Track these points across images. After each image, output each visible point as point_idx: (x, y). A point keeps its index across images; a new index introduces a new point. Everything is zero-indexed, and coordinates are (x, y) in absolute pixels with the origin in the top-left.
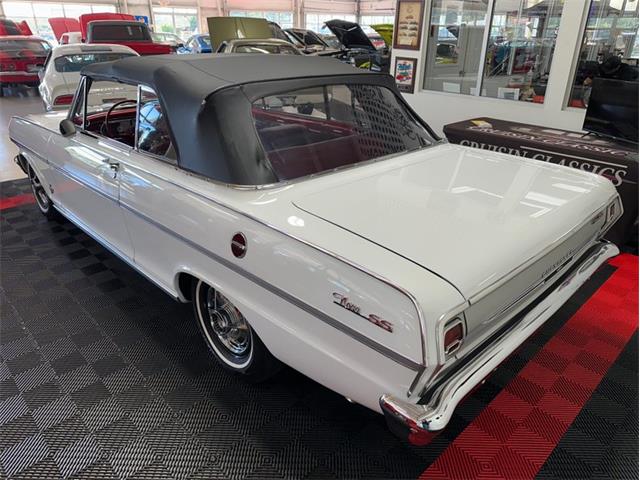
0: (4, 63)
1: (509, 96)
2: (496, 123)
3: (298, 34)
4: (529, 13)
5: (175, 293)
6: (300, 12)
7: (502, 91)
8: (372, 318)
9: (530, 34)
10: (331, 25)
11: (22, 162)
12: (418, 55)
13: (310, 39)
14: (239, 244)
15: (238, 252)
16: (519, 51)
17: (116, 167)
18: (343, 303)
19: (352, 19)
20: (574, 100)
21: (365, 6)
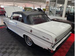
0: (1, 12)
1: (58, 16)
2: (57, 19)
3: (34, 9)
4: (60, 8)
5: (23, 37)
6: (34, 7)
7: (57, 16)
8: (47, 38)
9: (60, 10)
10: (38, 9)
11: (4, 23)
12: (48, 12)
13: (35, 10)
14: (31, 31)
15: (31, 32)
16: (59, 12)
17: (17, 23)
18: (43, 37)
19: (40, 8)
20: (65, 17)
21: (41, 7)
